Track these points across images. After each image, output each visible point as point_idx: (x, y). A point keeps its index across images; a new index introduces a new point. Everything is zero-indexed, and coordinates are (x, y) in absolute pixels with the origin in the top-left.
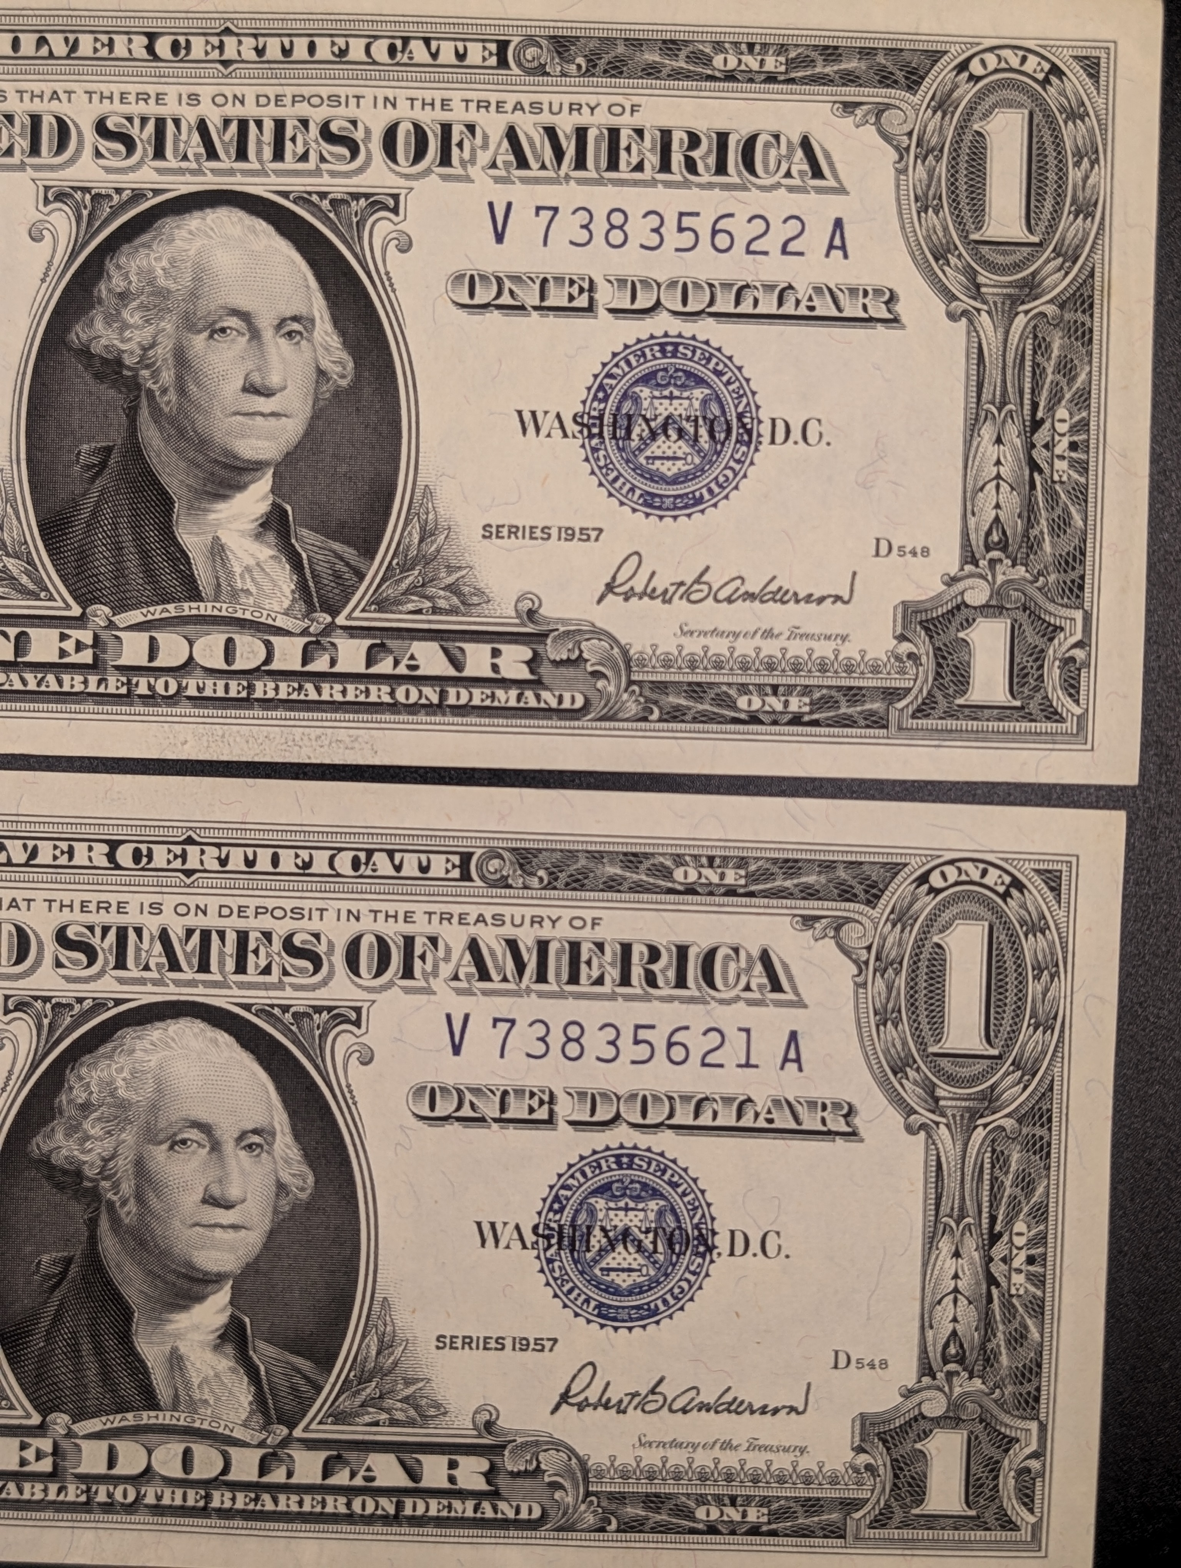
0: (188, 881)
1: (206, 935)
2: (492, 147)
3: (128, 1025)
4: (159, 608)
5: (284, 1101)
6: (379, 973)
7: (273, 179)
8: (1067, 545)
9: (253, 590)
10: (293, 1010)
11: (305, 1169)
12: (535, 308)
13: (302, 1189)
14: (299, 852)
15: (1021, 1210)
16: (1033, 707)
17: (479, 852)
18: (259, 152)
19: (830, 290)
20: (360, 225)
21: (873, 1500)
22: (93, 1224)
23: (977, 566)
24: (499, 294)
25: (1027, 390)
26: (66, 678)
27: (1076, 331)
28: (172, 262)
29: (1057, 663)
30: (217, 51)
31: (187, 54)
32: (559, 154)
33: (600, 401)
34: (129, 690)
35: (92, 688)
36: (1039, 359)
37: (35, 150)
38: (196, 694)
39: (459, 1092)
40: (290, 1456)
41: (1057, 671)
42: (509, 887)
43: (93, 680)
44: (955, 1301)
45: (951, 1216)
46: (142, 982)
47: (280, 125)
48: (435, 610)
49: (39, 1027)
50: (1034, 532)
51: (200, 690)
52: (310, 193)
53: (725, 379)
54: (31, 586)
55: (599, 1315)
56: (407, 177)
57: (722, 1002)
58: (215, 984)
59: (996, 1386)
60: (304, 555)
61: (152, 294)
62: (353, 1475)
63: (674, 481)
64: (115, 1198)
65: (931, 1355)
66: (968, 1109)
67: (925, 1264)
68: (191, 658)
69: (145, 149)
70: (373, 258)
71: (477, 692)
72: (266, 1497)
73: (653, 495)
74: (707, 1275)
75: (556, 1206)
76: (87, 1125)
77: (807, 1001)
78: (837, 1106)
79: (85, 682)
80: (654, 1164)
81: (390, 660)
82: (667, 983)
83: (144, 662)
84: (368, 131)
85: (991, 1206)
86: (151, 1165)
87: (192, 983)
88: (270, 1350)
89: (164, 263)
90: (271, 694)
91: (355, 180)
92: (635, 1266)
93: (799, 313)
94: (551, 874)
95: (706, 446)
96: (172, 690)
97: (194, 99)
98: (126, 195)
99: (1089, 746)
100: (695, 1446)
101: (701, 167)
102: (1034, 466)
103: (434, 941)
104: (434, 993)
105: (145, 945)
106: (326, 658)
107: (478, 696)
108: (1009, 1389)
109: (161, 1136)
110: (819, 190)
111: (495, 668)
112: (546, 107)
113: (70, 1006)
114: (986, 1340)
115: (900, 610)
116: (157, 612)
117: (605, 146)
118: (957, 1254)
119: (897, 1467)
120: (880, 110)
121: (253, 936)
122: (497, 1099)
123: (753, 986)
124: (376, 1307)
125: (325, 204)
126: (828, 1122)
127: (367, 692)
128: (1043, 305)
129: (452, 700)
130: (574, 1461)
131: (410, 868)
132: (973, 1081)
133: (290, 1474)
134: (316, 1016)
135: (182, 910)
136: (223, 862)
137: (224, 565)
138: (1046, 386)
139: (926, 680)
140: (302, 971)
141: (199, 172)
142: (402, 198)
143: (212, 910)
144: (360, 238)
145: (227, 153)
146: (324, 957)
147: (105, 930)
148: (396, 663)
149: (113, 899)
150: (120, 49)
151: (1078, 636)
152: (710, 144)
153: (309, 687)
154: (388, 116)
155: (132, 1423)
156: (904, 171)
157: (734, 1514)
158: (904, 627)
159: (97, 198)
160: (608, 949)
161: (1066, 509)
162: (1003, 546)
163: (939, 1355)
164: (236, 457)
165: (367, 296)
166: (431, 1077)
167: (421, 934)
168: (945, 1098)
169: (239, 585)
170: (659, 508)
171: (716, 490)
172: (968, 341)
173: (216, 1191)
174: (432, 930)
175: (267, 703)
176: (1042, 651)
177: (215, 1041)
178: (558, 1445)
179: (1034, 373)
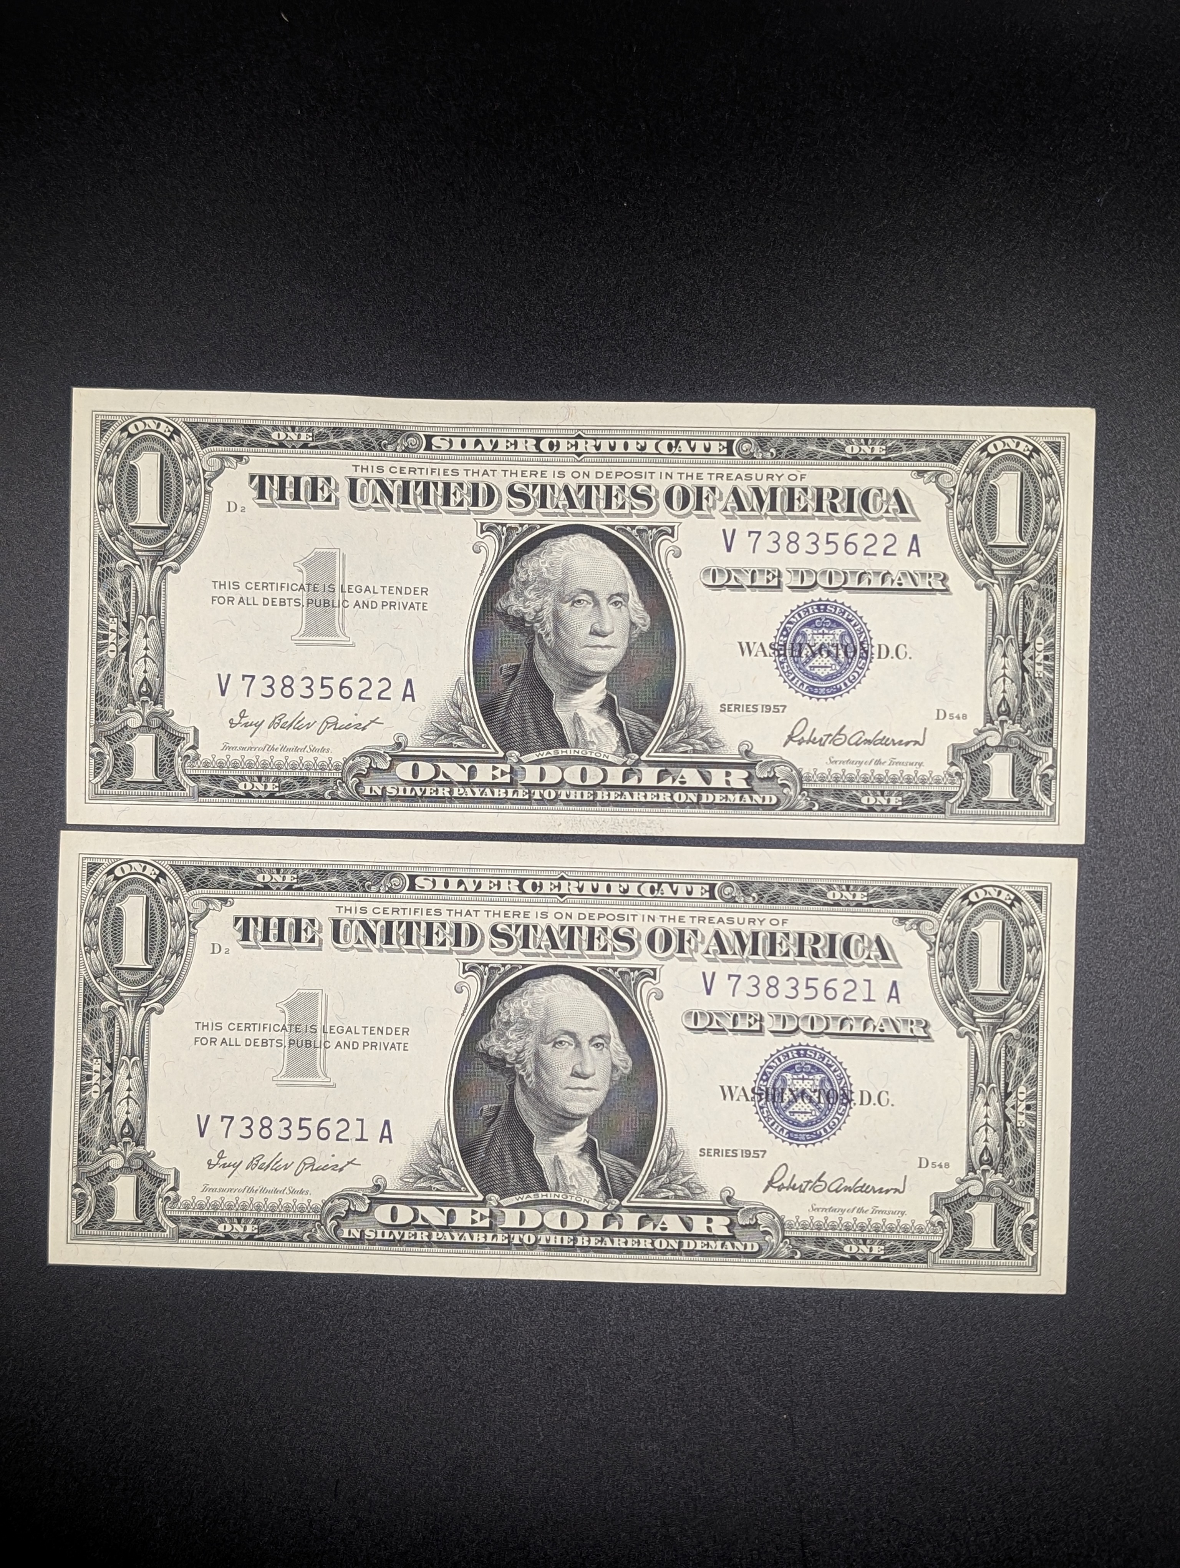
0: (562, 900)
1: (571, 930)
2: (725, 499)
3: (530, 979)
4: (546, 752)
5: (615, 1020)
6: (665, 950)
7: (606, 518)
8: (1043, 712)
9: (596, 741)
10: (619, 970)
11: (627, 1057)
12: (749, 587)
13: (626, 1068)
14: (622, 884)
15: (1022, 1080)
16: (1025, 801)
17: (720, 883)
18: (598, 504)
19: (910, 574)
20: (654, 543)
21: (943, 1241)
22: (511, 1088)
23: (993, 724)
24: (729, 579)
25: (1020, 627)
26: (496, 790)
27: (1047, 594)
28: (551, 564)
29: (1038, 777)
30: (574, 448)
31: (558, 449)
32: (761, 502)
33: (784, 636)
34: (530, 797)
35: (510, 796)
36: (1027, 610)
37: (475, 503)
38: (565, 798)
39: (710, 1015)
40: (620, 1216)
41: (1039, 782)
42: (737, 902)
43: (510, 791)
44: (986, 1130)
45: (983, 1083)
46: (537, 955)
47: (609, 489)
48: (695, 751)
49: (482, 980)
50: (1024, 705)
51: (568, 796)
52: (626, 526)
53: (853, 623)
54: (477, 741)
55: (789, 1138)
56: (678, 516)
57: (855, 965)
58: (577, 956)
59: (1010, 1178)
60: (624, 723)
61: (541, 582)
62: (655, 1226)
63: (826, 679)
64: (523, 1074)
65: (973, 1160)
66: (992, 1024)
67: (969, 1110)
68: (563, 779)
69: (535, 502)
70: (660, 561)
71: (717, 796)
72: (607, 1239)
73: (814, 687)
74: (848, 1115)
75: (764, 1077)
76: (508, 1034)
77: (902, 965)
78: (919, 1022)
79: (506, 793)
80: (818, 1054)
81: (670, 778)
82: (824, 955)
83: (538, 782)
84: (657, 492)
85: (1005, 1078)
86: (543, 1055)
87: (565, 956)
88: (609, 1157)
89: (547, 565)
90: (606, 798)
91: (650, 519)
92: (808, 1110)
93: (893, 587)
94: (759, 895)
95: (843, 660)
96: (553, 796)
97: (562, 474)
98: (525, 527)
99: (1056, 823)
100: (843, 1211)
101: (839, 508)
102: (1024, 669)
103: (695, 932)
104: (696, 961)
105: (539, 935)
106: (636, 777)
107: (718, 798)
108: (1018, 1180)
109: (549, 1039)
110: (904, 519)
111: (728, 782)
112: (754, 477)
113: (499, 969)
114: (1003, 1152)
115: (951, 748)
116: (544, 754)
117: (786, 498)
118: (987, 1104)
119: (956, 1222)
120: (938, 474)
121: (597, 930)
122: (731, 1019)
123: (872, 956)
124: (667, 1133)
125: (634, 532)
126: (914, 1031)
127: (658, 796)
128: (1028, 580)
129: (704, 800)
130: (776, 1219)
131: (682, 892)
132: (995, 1008)
133: (620, 1226)
134: (632, 974)
135: (559, 916)
136: (581, 889)
137: (580, 728)
138: (1031, 625)
139: (966, 787)
140: (624, 948)
141: (565, 515)
142: (676, 528)
143: (575, 916)
144: (653, 550)
145: (580, 504)
146: (636, 941)
147: (518, 927)
148: (674, 780)
149: (522, 910)
150: (521, 448)
151: (1050, 762)
152: (844, 496)
153: (627, 793)
154: (667, 483)
155: (533, 1199)
156: (952, 508)
157: (865, 1249)
158: (953, 758)
159: (510, 529)
160: (791, 936)
161: (1042, 693)
162: (1008, 713)
163: (978, 1161)
164: (586, 670)
165: (657, 582)
166: (695, 1007)
167: (688, 929)
168: (979, 1018)
169: (589, 739)
170: (817, 694)
171: (849, 684)
172: (987, 601)
173: (578, 1069)
174: (694, 926)
175: (604, 803)
176: (1030, 770)
177: (577, 988)
178: (768, 1210)
179: (1024, 618)
